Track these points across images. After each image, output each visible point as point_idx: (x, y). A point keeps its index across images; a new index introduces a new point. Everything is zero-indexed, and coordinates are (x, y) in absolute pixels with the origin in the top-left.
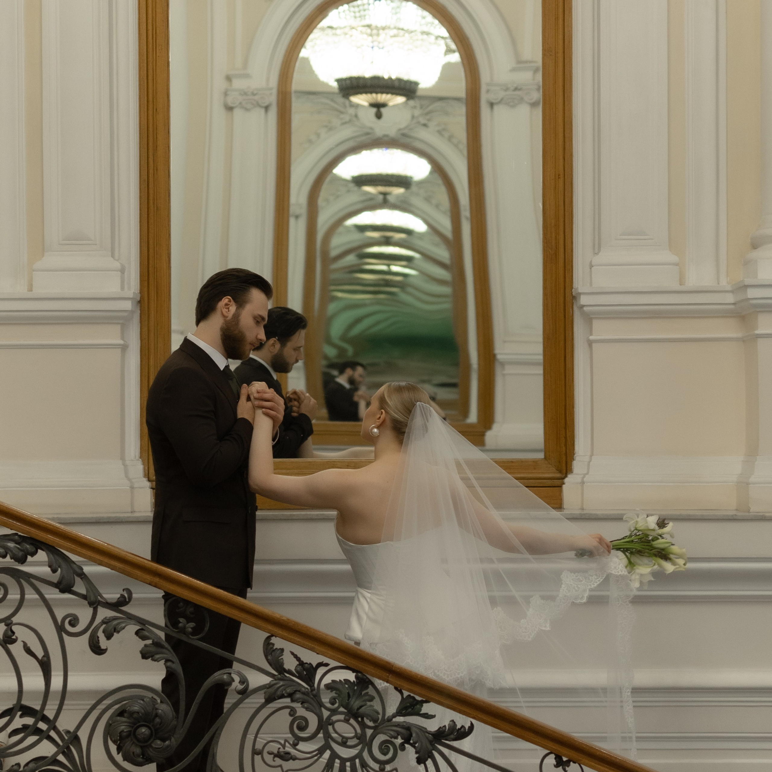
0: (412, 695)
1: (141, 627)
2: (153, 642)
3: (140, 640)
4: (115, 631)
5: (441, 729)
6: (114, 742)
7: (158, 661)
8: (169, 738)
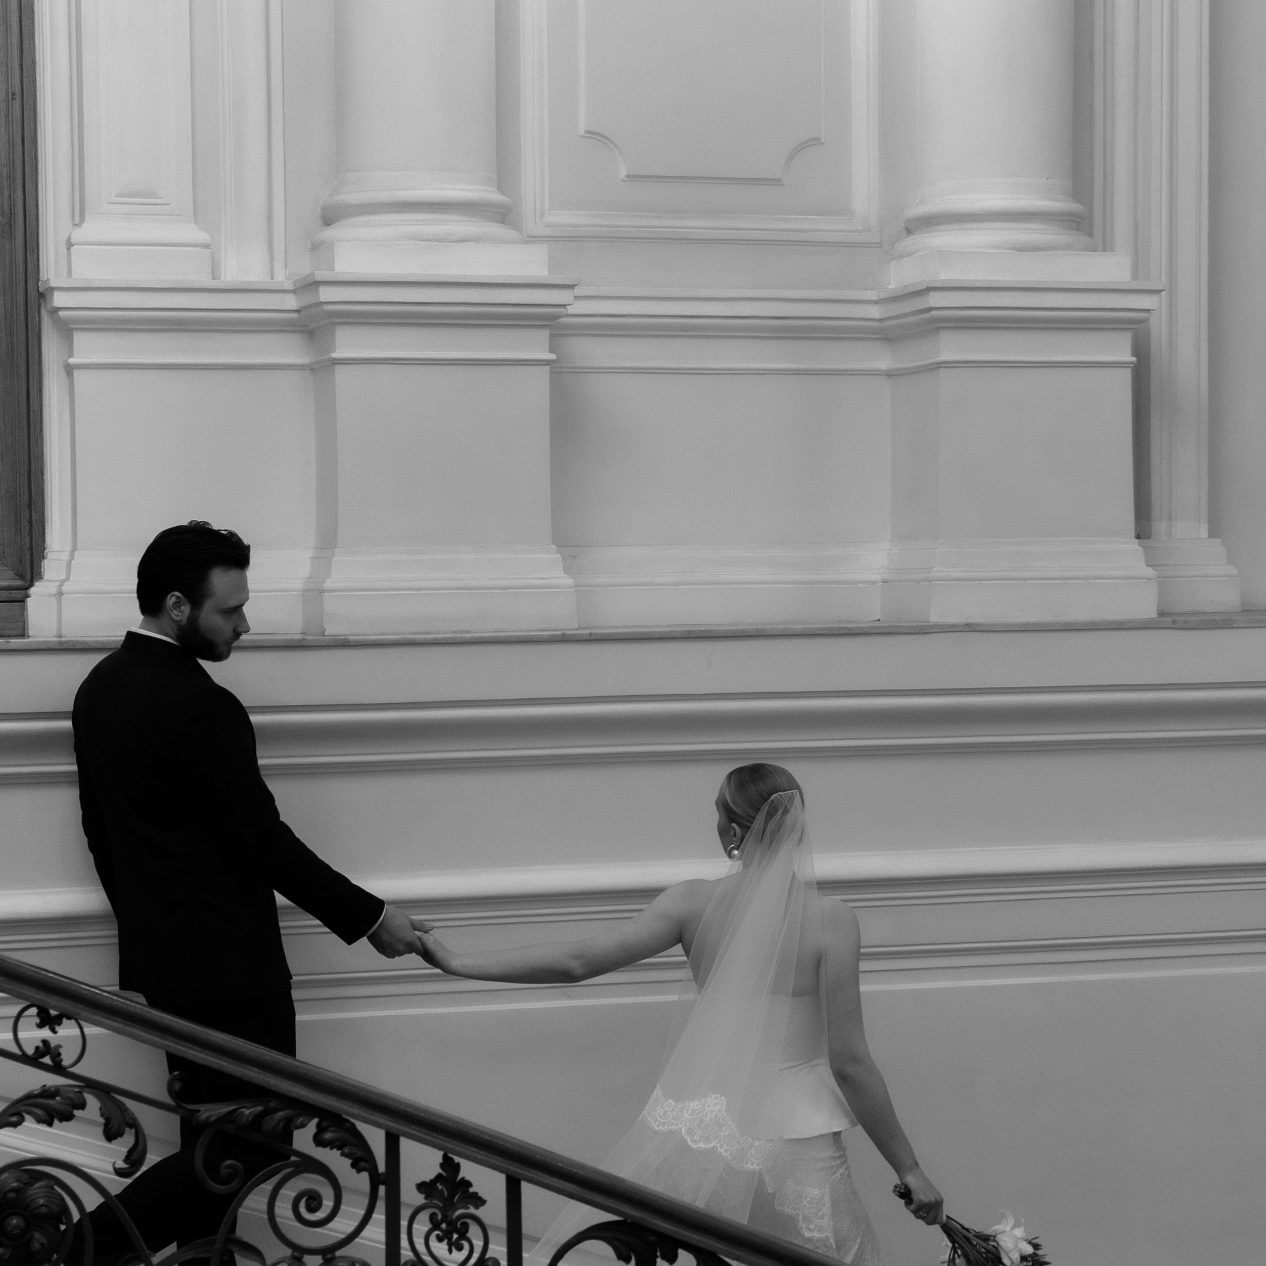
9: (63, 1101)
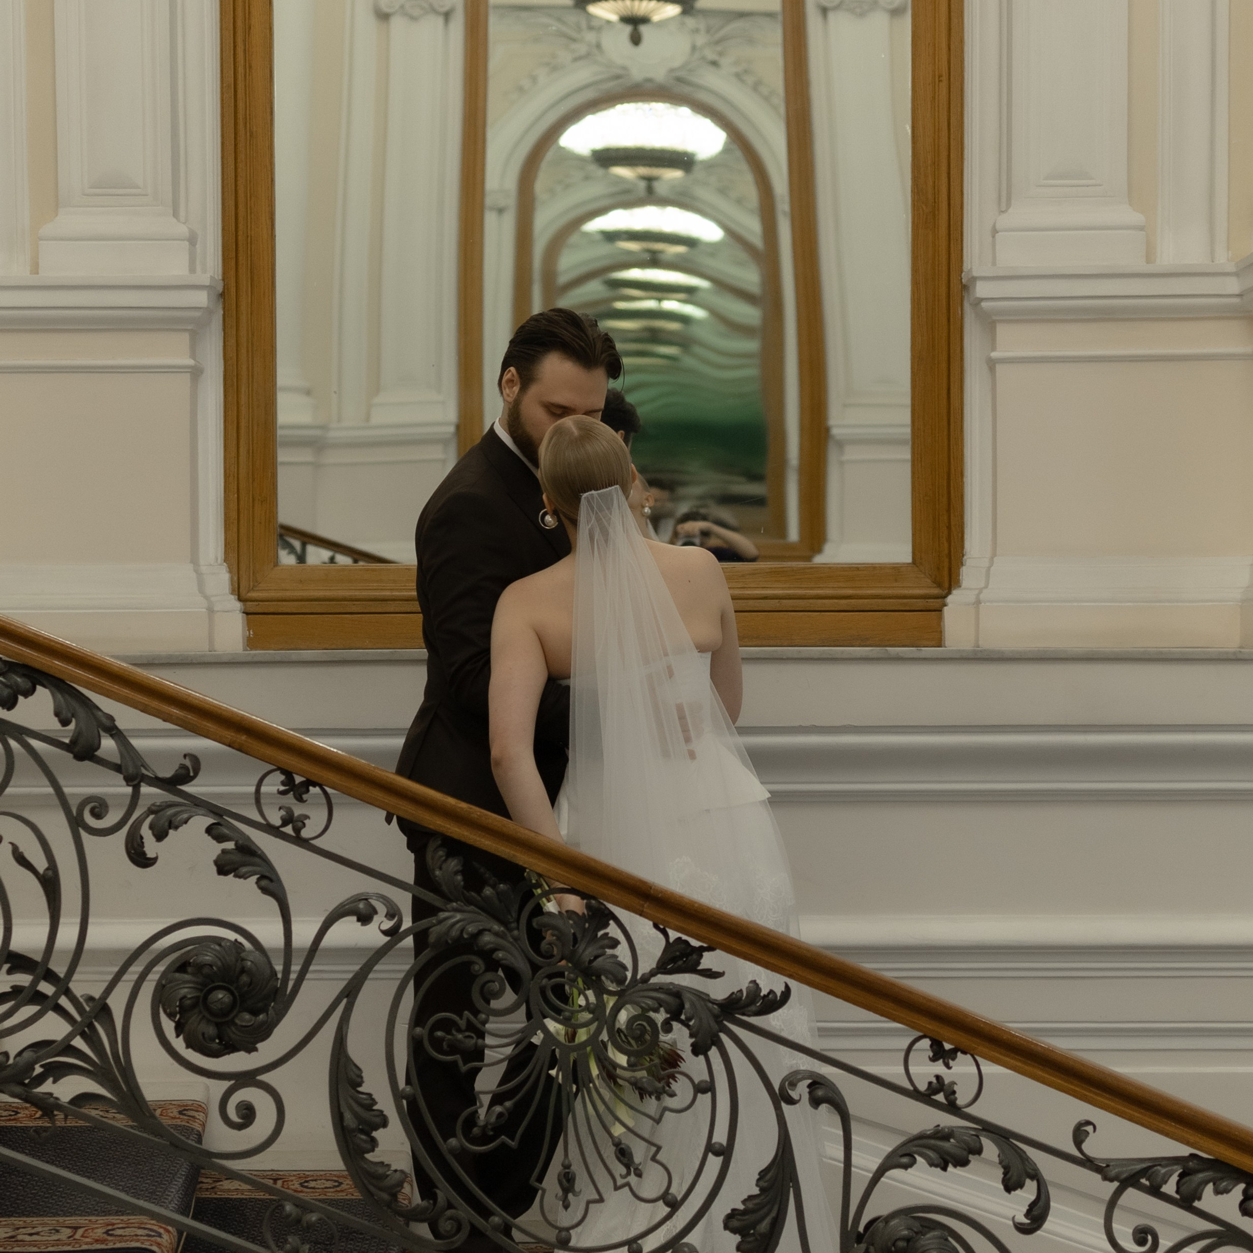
0: (684, 937)
1: (215, 819)
2: (236, 845)
3: (214, 842)
4: (170, 828)
5: (734, 996)
6: (171, 1016)
7: (245, 879)
8: (264, 1010)
9: (957, 1144)
